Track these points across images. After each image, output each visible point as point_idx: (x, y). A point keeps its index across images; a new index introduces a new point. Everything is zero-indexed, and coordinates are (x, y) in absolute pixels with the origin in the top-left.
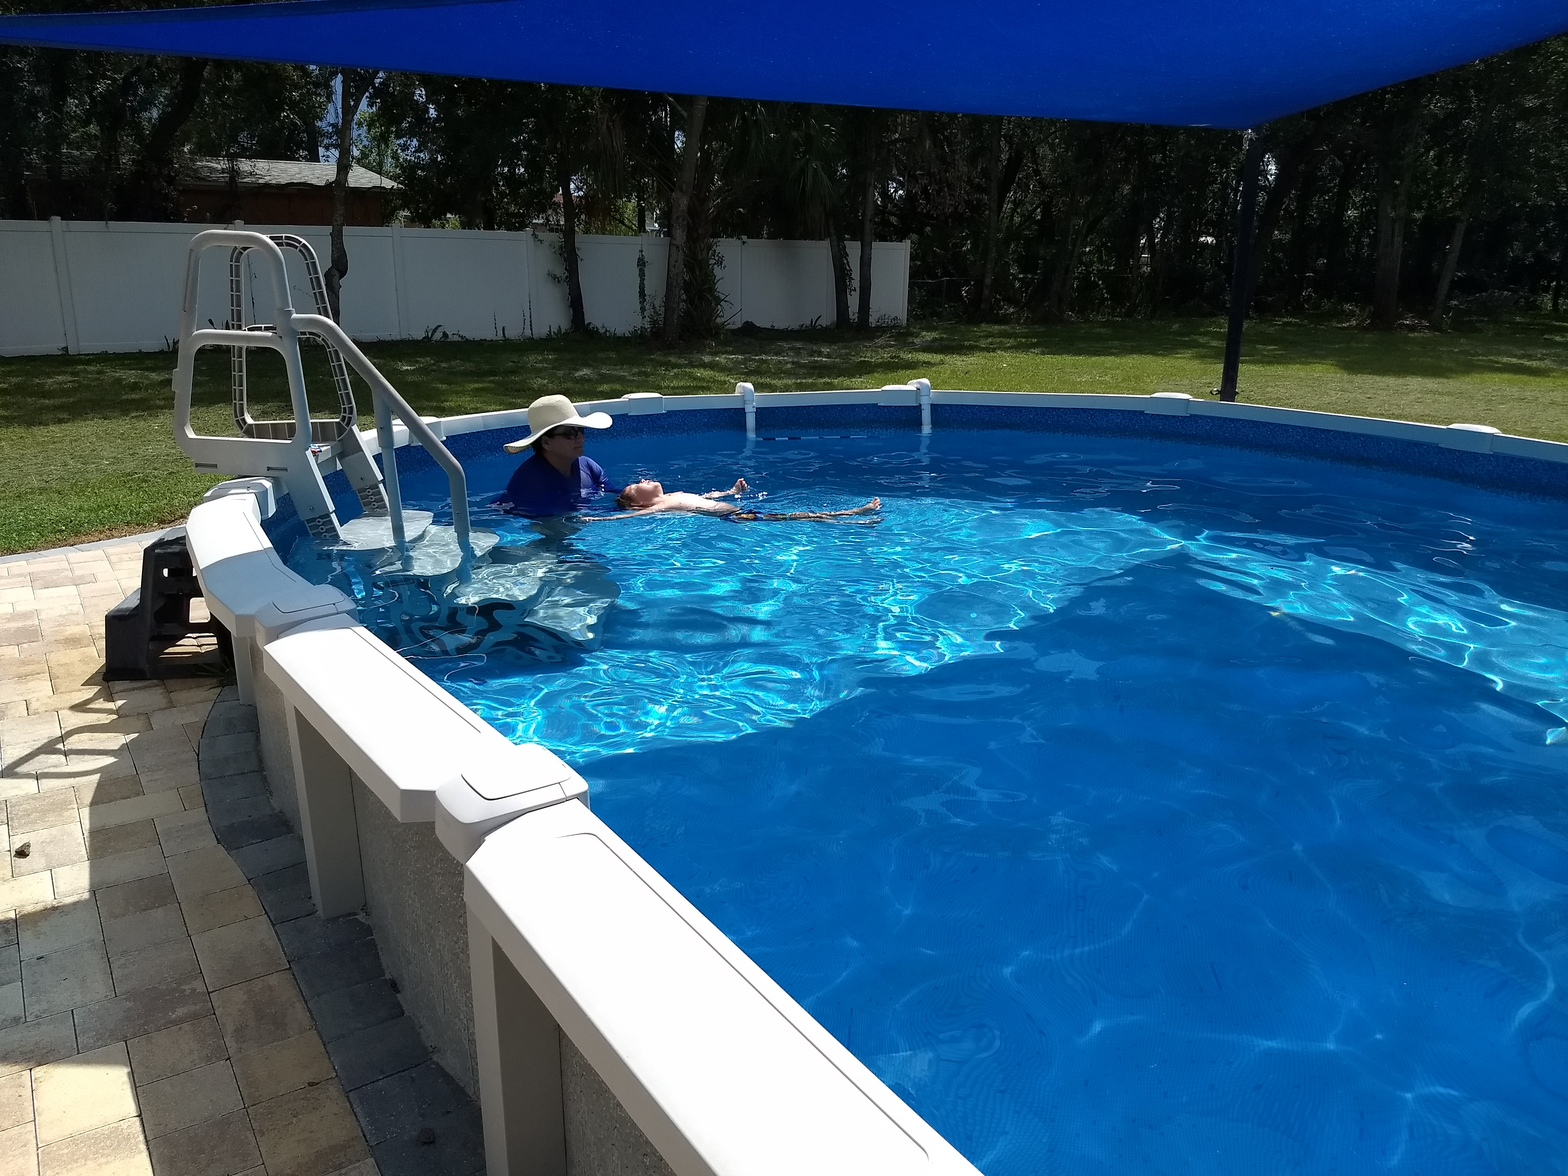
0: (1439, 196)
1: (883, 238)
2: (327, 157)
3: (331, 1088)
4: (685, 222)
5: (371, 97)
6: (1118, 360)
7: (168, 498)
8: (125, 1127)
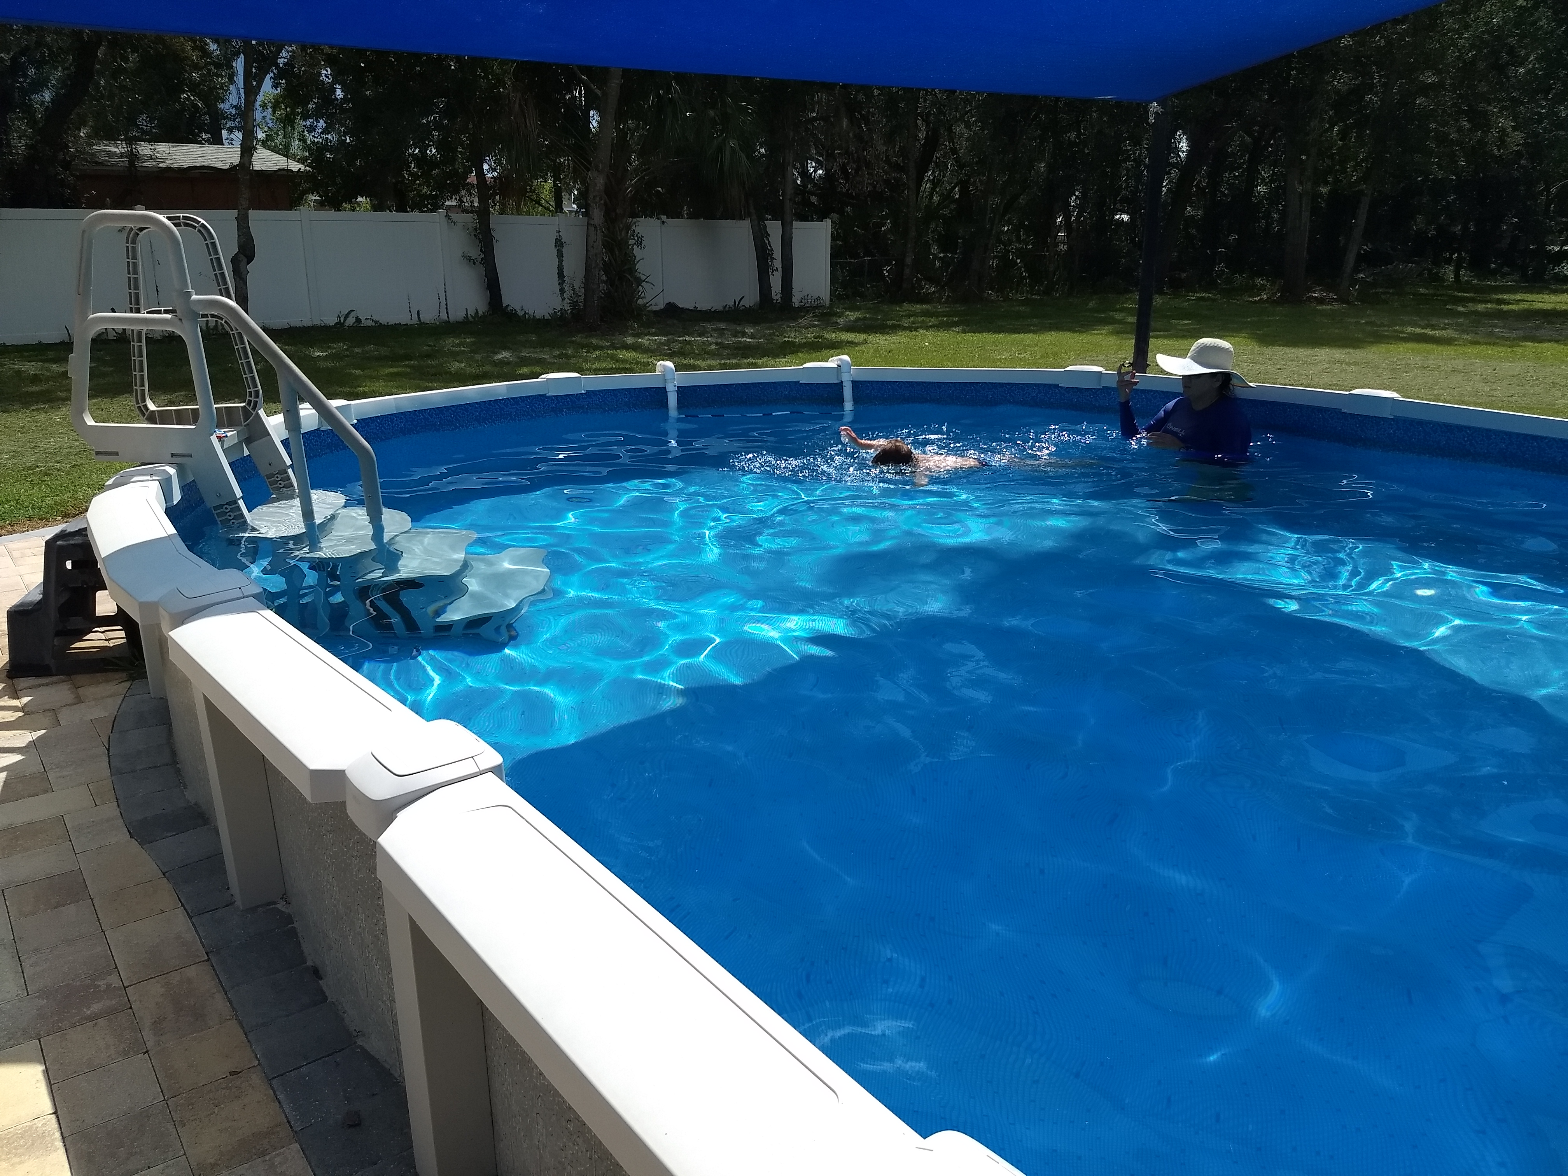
0: (1344, 171)
1: (804, 218)
2: (231, 140)
3: (254, 1076)
4: (603, 202)
5: (274, 78)
6: (1036, 337)
7: (72, 491)
8: (40, 1125)
